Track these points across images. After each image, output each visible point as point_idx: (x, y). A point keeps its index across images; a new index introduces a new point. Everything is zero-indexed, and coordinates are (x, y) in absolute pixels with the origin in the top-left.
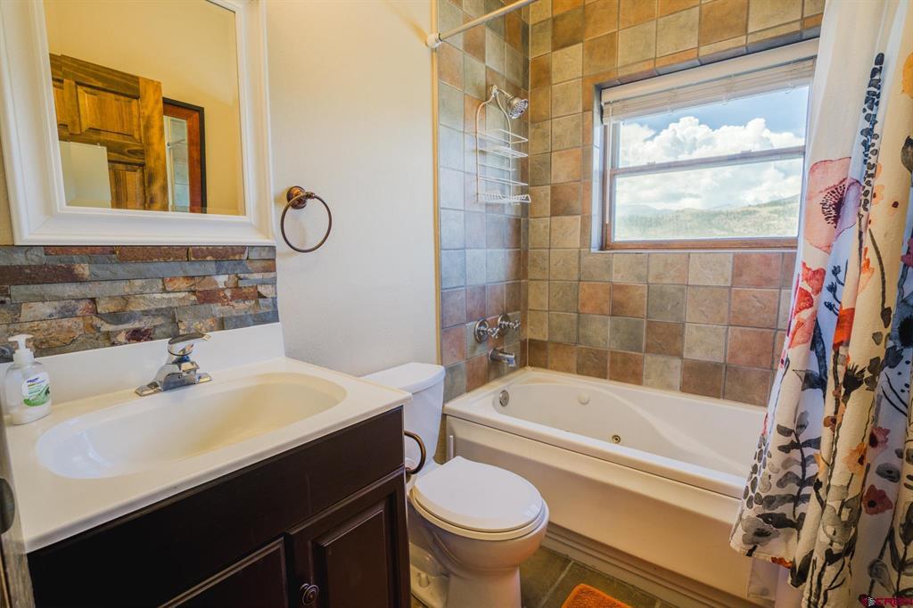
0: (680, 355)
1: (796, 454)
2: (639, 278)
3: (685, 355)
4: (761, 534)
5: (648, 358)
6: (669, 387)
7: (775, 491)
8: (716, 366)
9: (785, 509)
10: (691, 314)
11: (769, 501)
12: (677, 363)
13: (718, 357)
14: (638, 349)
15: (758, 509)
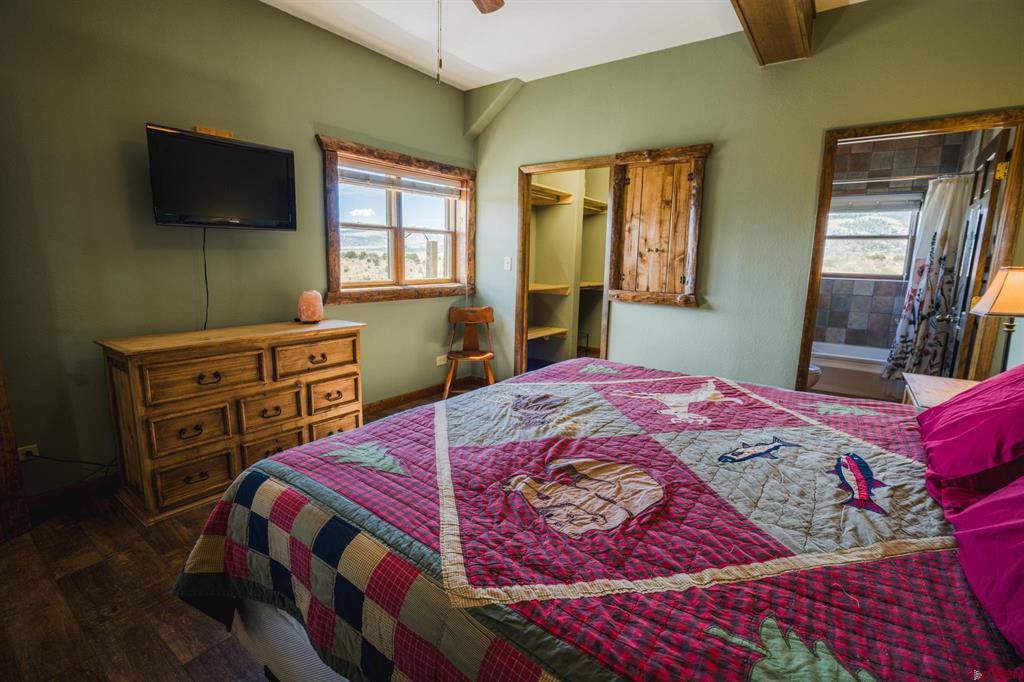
0: (845, 327)
1: (905, 345)
2: (828, 291)
3: (849, 327)
4: (893, 370)
5: (829, 329)
6: (839, 342)
7: (899, 355)
8: (864, 331)
9: (900, 361)
10: (852, 308)
11: (897, 359)
12: (844, 330)
13: (864, 327)
14: (825, 324)
15: (893, 362)
